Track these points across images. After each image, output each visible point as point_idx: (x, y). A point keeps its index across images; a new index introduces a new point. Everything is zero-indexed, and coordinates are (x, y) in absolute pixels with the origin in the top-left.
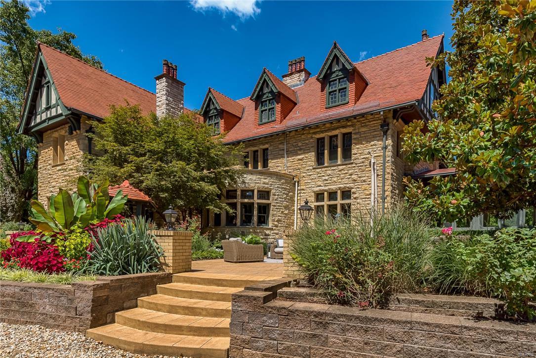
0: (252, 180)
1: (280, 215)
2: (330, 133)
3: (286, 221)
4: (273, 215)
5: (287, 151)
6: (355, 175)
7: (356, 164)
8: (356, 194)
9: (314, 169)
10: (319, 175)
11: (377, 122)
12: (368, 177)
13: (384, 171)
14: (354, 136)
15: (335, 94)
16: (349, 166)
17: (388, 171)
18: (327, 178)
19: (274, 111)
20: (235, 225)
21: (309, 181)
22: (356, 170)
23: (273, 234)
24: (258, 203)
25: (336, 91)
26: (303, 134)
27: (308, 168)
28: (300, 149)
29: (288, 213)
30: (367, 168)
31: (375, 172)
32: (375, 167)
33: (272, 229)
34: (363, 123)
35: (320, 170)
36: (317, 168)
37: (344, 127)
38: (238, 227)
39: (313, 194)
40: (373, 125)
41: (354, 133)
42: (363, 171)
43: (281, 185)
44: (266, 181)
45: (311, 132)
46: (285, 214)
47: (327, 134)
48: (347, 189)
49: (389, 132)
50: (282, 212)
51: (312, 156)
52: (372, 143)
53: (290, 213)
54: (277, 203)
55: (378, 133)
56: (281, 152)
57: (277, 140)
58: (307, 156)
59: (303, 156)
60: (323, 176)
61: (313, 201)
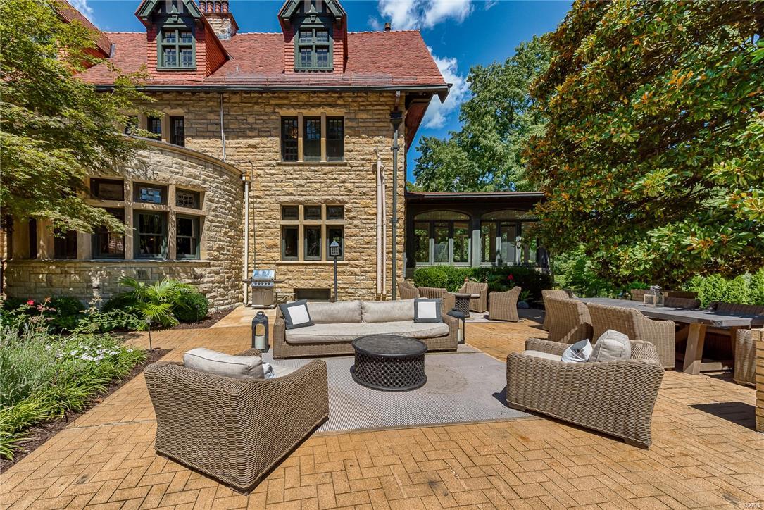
0: (163, 164)
1: (222, 238)
2: (307, 111)
3: (232, 248)
4: (210, 239)
5: (224, 128)
6: (351, 183)
7: (352, 167)
8: (351, 211)
9: (278, 165)
10: (288, 176)
11: (384, 108)
12: (370, 188)
13: (395, 182)
14: (347, 123)
15: (310, 53)
16: (342, 168)
17: (401, 183)
18: (303, 182)
19: (191, 53)
20: (121, 256)
21: (270, 184)
22: (352, 176)
23: (209, 273)
24: (178, 214)
25: (311, 47)
26: (257, 103)
27: (268, 162)
28: (252, 129)
29: (235, 235)
30: (369, 174)
31: (384, 181)
32: (383, 175)
33: (207, 265)
34: (362, 105)
35: (291, 168)
36: (285, 165)
37: (331, 105)
38: (129, 262)
39: (278, 207)
40: (378, 112)
41: (347, 119)
42: (363, 179)
43: (222, 184)
44: (196, 172)
45: (272, 102)
46: (231, 237)
47: (301, 111)
48: (337, 203)
49: (402, 126)
50: (226, 233)
51: (275, 143)
52: (377, 138)
53: (238, 235)
54: (216, 216)
55: (385, 124)
56: (213, 128)
57: (203, 103)
58: (265, 141)
59: (257, 141)
60: (297, 179)
61: (279, 217)
